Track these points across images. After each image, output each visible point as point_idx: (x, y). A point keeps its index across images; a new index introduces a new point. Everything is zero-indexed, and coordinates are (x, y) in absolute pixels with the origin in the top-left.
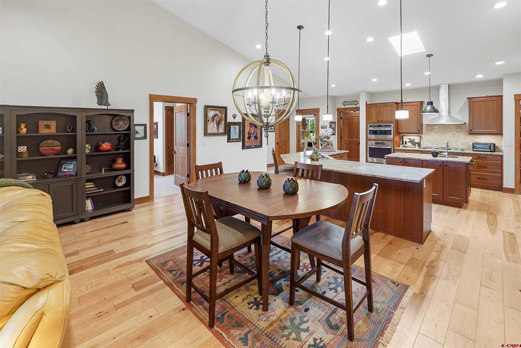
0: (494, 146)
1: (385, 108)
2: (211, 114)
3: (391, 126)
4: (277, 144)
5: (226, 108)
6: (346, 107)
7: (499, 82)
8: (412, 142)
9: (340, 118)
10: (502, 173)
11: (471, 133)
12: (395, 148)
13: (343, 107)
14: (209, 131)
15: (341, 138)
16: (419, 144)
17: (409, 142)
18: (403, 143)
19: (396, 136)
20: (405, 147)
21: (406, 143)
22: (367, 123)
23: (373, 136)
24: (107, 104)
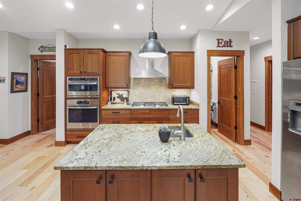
0: (189, 100)
1: (90, 55)
3: (97, 79)
6: (44, 53)
8: (121, 97)
12: (102, 108)
13: (40, 53)
16: (127, 99)
17: (117, 97)
18: (111, 100)
19: (103, 91)
20: (114, 103)
21: (114, 100)
22: (66, 75)
23: (74, 93)
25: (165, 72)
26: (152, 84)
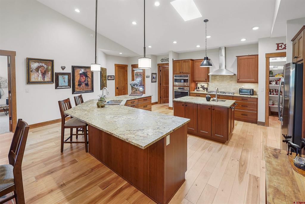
0: (253, 91)
1: (184, 63)
2: (34, 65)
3: (188, 76)
4: (117, 88)
5: (52, 61)
7: (256, 45)
8: (203, 87)
9: (160, 71)
10: (257, 111)
11: (239, 81)
12: (191, 92)
13: (161, 63)
15: (160, 84)
16: (207, 89)
17: (201, 87)
18: (197, 89)
19: (192, 83)
20: (198, 91)
21: (199, 89)
22: (173, 74)
23: (177, 83)
26: (225, 79)
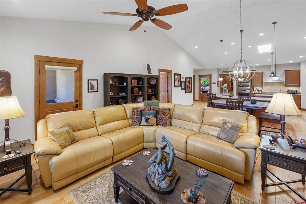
0: (297, 91)
2: (176, 77)
3: (249, 83)
5: (181, 74)
6: (225, 74)
7: (299, 64)
8: (258, 90)
11: (286, 86)
13: (223, 74)
14: (176, 85)
16: (262, 91)
18: (254, 91)
21: (255, 91)
23: (240, 87)
24: (151, 73)
25: (283, 79)
26: (275, 84)
